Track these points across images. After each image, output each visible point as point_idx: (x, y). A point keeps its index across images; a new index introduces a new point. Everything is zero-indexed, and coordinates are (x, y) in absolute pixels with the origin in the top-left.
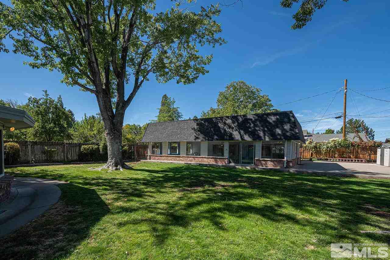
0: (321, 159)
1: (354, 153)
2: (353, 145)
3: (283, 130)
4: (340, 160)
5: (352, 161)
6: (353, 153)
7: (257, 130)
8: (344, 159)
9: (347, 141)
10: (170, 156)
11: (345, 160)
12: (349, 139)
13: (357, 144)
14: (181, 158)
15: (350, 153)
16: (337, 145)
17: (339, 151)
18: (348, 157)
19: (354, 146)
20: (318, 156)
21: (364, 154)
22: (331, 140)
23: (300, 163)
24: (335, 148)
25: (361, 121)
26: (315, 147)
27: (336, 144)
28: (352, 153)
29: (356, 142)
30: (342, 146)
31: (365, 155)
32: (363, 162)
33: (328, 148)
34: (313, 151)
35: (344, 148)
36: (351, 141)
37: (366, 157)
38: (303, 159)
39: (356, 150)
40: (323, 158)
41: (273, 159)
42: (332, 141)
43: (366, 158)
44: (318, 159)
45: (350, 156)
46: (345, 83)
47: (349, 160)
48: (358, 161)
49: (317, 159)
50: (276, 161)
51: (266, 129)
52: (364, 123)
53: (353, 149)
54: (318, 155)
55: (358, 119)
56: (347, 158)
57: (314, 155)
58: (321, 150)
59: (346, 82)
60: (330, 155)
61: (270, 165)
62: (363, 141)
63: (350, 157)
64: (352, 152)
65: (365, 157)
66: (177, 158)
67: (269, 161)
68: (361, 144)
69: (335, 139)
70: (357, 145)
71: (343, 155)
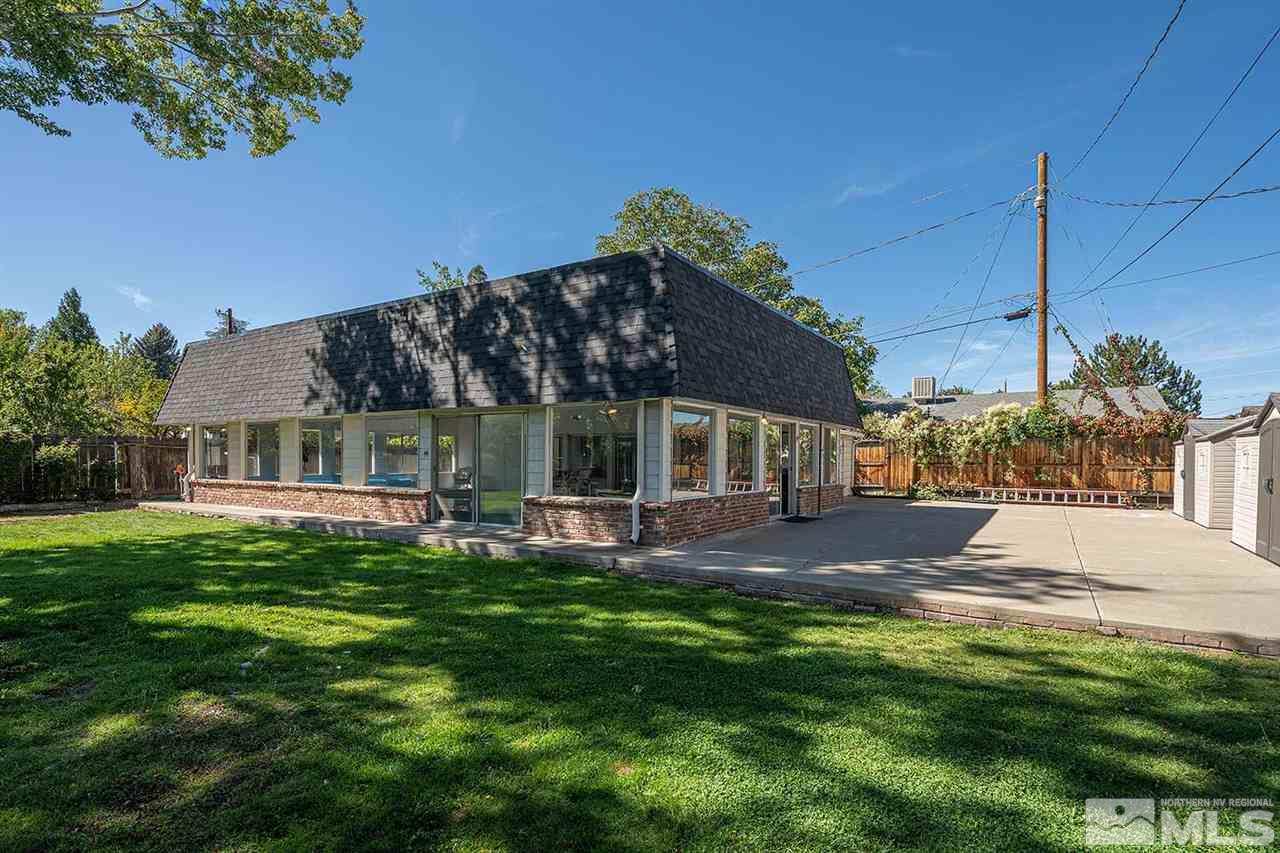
0: (951, 493)
1: (1086, 466)
2: (1075, 429)
3: (617, 341)
4: (1025, 495)
5: (1073, 498)
6: (1081, 464)
7: (516, 350)
8: (1041, 491)
9: (1055, 413)
10: (248, 487)
11: (1044, 495)
12: (1061, 405)
13: (1093, 426)
14: (280, 495)
15: (1069, 463)
16: (1012, 433)
17: (1020, 457)
18: (1058, 480)
19: (1081, 435)
20: (940, 479)
21: (1125, 470)
22: (990, 410)
23: (819, 513)
24: (1003, 446)
25: (1149, 344)
26: (929, 442)
27: (1005, 429)
28: (1077, 464)
29: (1091, 419)
30: (1031, 437)
31: (1129, 474)
32: (1120, 503)
33: (976, 442)
34: (920, 458)
35: (1043, 444)
36: (1072, 413)
37: (1135, 481)
38: (890, 490)
39: (1091, 453)
40: (959, 488)
41: (588, 500)
42: (994, 415)
43: (1135, 488)
44: (941, 494)
45: (1069, 479)
46: (1040, 167)
47: (1060, 497)
48: (1099, 498)
49: (938, 492)
50: (601, 508)
51: (550, 341)
52: (1161, 349)
53: (1081, 449)
54: (942, 476)
55: (1136, 337)
56: (1053, 485)
57: (925, 477)
58: (951, 452)
59: (1045, 162)
60: (986, 475)
61: (576, 531)
62: (1119, 413)
63: (1068, 484)
64: (1076, 461)
65: (1131, 483)
66: (269, 494)
67: (569, 507)
68: (1112, 424)
69: (1006, 408)
70: (1093, 431)
71: (1038, 472)
